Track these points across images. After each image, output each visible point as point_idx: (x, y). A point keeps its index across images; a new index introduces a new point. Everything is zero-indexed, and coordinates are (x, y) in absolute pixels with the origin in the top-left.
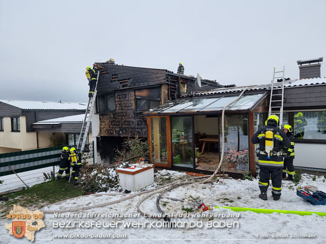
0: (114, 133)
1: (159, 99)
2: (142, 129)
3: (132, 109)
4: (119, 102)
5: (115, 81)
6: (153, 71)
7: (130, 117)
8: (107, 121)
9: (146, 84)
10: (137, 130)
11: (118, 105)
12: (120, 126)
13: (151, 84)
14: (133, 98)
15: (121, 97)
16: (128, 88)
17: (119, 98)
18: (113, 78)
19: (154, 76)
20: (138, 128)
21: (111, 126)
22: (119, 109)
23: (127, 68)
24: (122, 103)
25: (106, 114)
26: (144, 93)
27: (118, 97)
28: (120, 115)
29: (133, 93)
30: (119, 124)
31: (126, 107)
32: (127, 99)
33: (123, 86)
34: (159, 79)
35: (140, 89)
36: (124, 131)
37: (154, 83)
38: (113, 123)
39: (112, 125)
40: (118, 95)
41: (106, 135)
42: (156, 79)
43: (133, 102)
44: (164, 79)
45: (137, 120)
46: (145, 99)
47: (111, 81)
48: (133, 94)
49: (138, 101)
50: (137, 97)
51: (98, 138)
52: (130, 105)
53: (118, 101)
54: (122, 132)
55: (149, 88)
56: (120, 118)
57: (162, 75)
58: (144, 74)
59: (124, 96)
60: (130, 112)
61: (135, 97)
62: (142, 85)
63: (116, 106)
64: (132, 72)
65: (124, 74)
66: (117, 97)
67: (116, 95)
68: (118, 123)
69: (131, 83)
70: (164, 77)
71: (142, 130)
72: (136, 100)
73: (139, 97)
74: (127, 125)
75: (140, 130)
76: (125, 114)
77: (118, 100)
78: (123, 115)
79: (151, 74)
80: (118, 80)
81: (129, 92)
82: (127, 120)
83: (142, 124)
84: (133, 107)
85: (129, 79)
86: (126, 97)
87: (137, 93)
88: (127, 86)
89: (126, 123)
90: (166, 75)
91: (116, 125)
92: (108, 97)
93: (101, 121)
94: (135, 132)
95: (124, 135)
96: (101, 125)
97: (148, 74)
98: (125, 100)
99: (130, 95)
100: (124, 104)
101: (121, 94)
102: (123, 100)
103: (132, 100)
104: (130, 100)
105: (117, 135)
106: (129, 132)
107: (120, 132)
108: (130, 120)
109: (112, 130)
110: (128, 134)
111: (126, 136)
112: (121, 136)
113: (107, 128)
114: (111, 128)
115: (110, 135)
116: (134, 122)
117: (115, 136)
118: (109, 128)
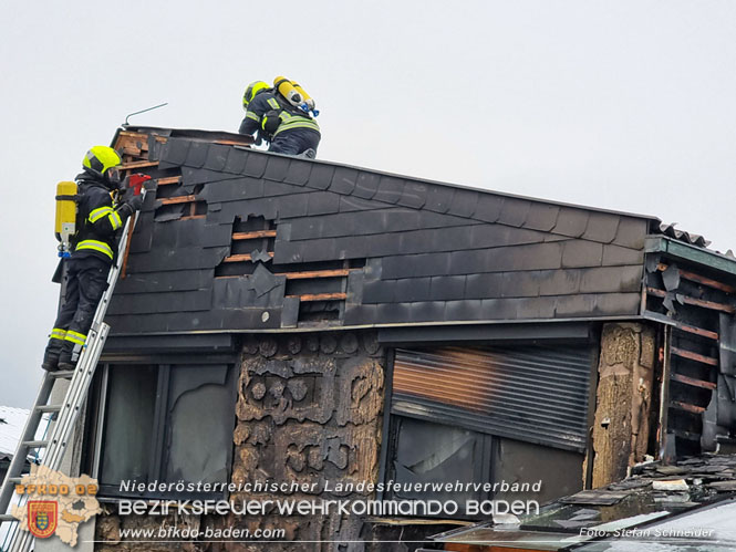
1: (573, 440)
4: (261, 431)
5: (249, 266)
6: (546, 220)
9: (482, 312)
11: (246, 453)
13: (522, 314)
14: (371, 409)
15: (278, 388)
16: (337, 326)
17: (261, 401)
18: (235, 247)
19: (549, 256)
23: (348, 180)
24: (282, 438)
26: (460, 381)
27: (259, 389)
29: (369, 370)
31: (307, 470)
32: (320, 411)
33: (306, 312)
35: (431, 346)
37: (544, 314)
40: (254, 377)
42: (562, 284)
43: (367, 440)
44: (624, 291)
46: (463, 429)
47: (220, 270)
48: (377, 380)
49: (405, 440)
50: (402, 407)
52: (339, 457)
53: (254, 422)
55: (506, 344)
57: (615, 255)
58: (472, 235)
59: (299, 389)
61: (388, 402)
62: (447, 314)
63: (233, 460)
64: (385, 217)
65: (321, 226)
66: (247, 389)
67: (244, 376)
69: (370, 296)
70: (631, 275)
72: (394, 423)
73: (417, 410)
77: (257, 412)
79: (536, 237)
80: (269, 265)
81: (340, 361)
85: (358, 263)
86: (313, 395)
87: (407, 375)
88: (334, 315)
90: (651, 256)
92: (183, 381)
97: (507, 236)
98: (306, 420)
99: (346, 385)
100: (293, 446)
101: (284, 372)
102: (292, 413)
103: (363, 423)
104: (342, 418)
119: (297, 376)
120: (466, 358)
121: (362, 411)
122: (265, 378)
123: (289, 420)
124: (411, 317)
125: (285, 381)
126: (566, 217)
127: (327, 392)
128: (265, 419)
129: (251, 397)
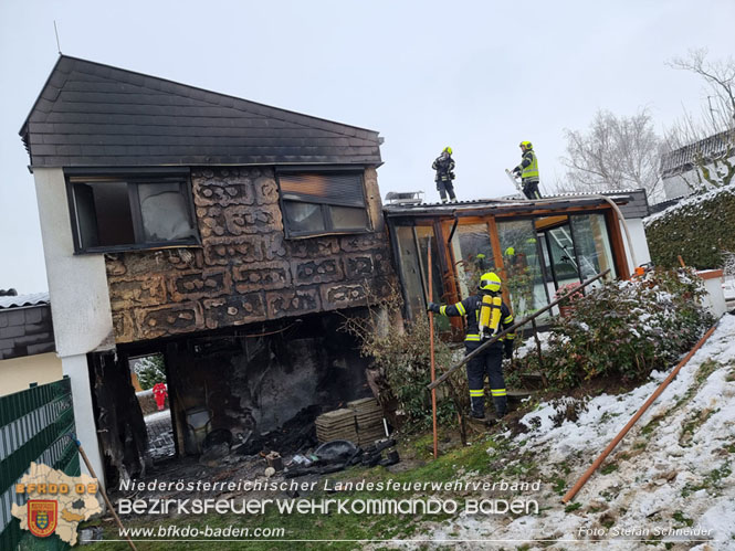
0: (199, 319)
1: (361, 204)
2: (317, 286)
3: (272, 232)
4: (213, 211)
6: (342, 130)
7: (269, 255)
8: (153, 282)
9: (322, 160)
10: (300, 293)
11: (207, 220)
12: (227, 291)
13: (338, 161)
14: (275, 197)
15: (220, 191)
17: (211, 197)
19: (344, 142)
20: (302, 287)
21: (178, 297)
22: (214, 233)
24: (228, 213)
25: (141, 255)
26: (312, 186)
27: (208, 192)
28: (221, 251)
29: (270, 184)
30: (220, 284)
31: (246, 224)
32: (248, 199)
34: (362, 151)
36: (247, 305)
37: (348, 161)
38: (188, 285)
39: (182, 290)
40: (203, 187)
41: (154, 335)
42: (351, 152)
43: (275, 210)
44: (374, 155)
45: (295, 263)
48: (273, 185)
50: (287, 197)
51: (93, 358)
52: (265, 218)
53: (208, 206)
54: (239, 306)
55: (330, 172)
56: (222, 261)
58: (310, 132)
59: (232, 191)
60: (266, 239)
61: (280, 196)
62: (307, 160)
64: (266, 122)
65: (232, 122)
66: (200, 193)
68: (212, 283)
70: (375, 149)
71: (318, 289)
72: (284, 203)
73: (295, 197)
74: (260, 281)
75: (311, 292)
76: (243, 249)
77: (211, 203)
78: (237, 253)
79: (336, 134)
81: (253, 180)
82: (257, 265)
83: (315, 272)
84: (279, 226)
86: (241, 193)
87: (286, 185)
89: (254, 277)
91: (205, 288)
92: (144, 191)
93: (113, 286)
94: (292, 300)
95: (248, 319)
96: (113, 299)
97: (326, 134)
98: (240, 204)
99: (259, 189)
100: (236, 215)
101: (222, 184)
102: (232, 201)
103: (272, 203)
104: (260, 202)
105: (214, 325)
106: (269, 303)
107: (230, 310)
108: (269, 264)
109: (184, 311)
110: (266, 310)
111: (256, 319)
112: (236, 323)
113: (156, 306)
114: (179, 305)
115: (173, 331)
116: (286, 269)
117: (202, 327)
118: (166, 307)
119: (230, 186)
120: (312, 178)
121: (270, 199)
122: (209, 187)
123: (231, 205)
124: (290, 160)
125: (222, 188)
126: (347, 129)
127: (249, 191)
128: (215, 205)
129: (203, 196)
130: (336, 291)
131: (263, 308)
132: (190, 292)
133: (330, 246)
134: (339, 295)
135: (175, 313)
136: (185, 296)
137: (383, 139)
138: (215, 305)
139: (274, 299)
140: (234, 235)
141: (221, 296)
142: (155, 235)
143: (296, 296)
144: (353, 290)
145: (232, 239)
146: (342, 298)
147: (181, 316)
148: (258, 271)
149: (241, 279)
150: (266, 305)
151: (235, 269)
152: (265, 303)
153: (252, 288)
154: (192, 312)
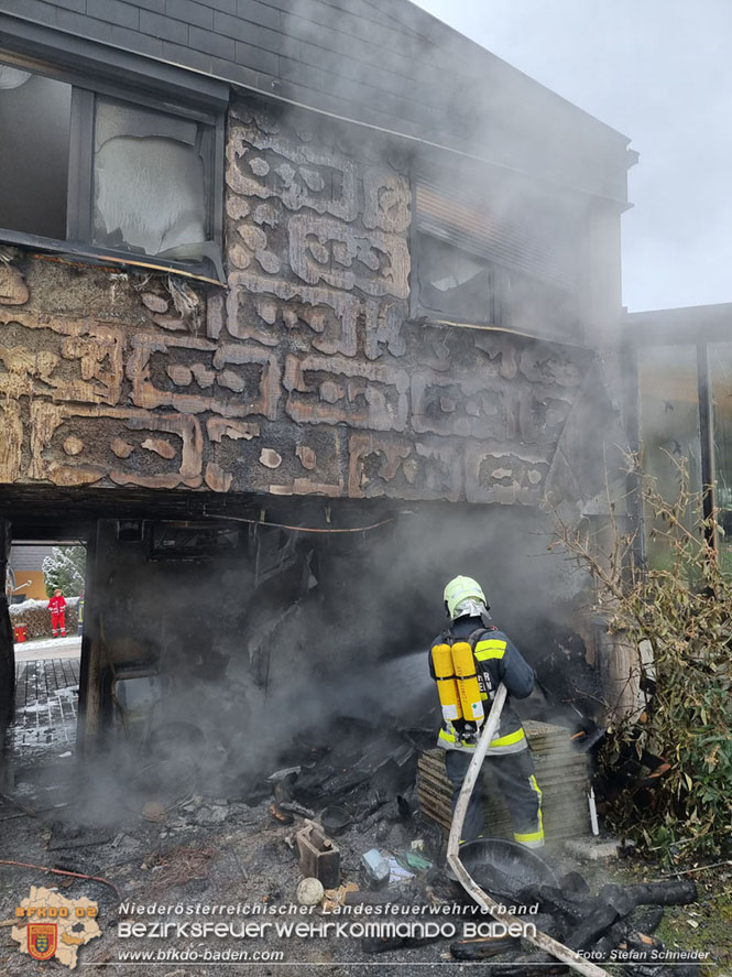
0: (190, 463)
2: (461, 443)
3: (384, 298)
4: (267, 210)
7: (371, 348)
8: (93, 345)
10: (422, 450)
11: (246, 231)
12: (266, 408)
14: (399, 221)
15: (286, 171)
17: (263, 179)
20: (428, 438)
21: (149, 396)
22: (257, 266)
24: (295, 226)
25: (75, 272)
27: (259, 165)
28: (268, 312)
29: (397, 185)
30: (254, 389)
31: (333, 263)
32: (345, 209)
36: (305, 452)
38: (180, 374)
39: (160, 381)
40: (252, 149)
41: (70, 478)
45: (422, 378)
50: (428, 227)
52: (373, 261)
53: (255, 199)
54: (287, 451)
56: (265, 336)
59: (315, 180)
60: (370, 310)
61: (414, 220)
66: (242, 162)
67: (236, 144)
68: (233, 380)
71: (460, 450)
73: (441, 233)
74: (342, 403)
75: (446, 454)
76: (317, 321)
77: (263, 192)
78: (303, 326)
82: (341, 365)
83: (461, 410)
84: (401, 288)
86: (333, 191)
89: (331, 390)
91: (220, 390)
94: (403, 462)
95: (303, 486)
98: (327, 214)
99: (372, 193)
100: (314, 237)
101: (294, 156)
102: (309, 203)
103: (394, 233)
104: (370, 221)
105: (222, 483)
106: (354, 457)
107: (266, 456)
108: (366, 370)
109: (158, 433)
110: (346, 473)
111: (321, 488)
112: (275, 490)
113: (90, 405)
114: (148, 416)
115: (123, 479)
116: (402, 389)
117: (194, 484)
118: (115, 413)
119: (311, 165)
121: (391, 221)
122: (264, 154)
123: (306, 209)
125: (294, 166)
127: (350, 191)
128: (270, 199)
129: (248, 171)
130: (498, 463)
131: (338, 467)
132: (178, 389)
133: (499, 358)
134: (502, 473)
135: (136, 433)
136: (166, 398)
137: (636, 155)
138: (234, 435)
139: (366, 451)
140: (301, 282)
141: (250, 417)
142: (118, 234)
143: (413, 455)
144: (530, 467)
145: (296, 289)
146: (507, 481)
147: (148, 444)
148: (339, 378)
149: (302, 388)
150: (347, 461)
151: (292, 362)
152: (346, 455)
153: (322, 415)
154: (176, 440)
